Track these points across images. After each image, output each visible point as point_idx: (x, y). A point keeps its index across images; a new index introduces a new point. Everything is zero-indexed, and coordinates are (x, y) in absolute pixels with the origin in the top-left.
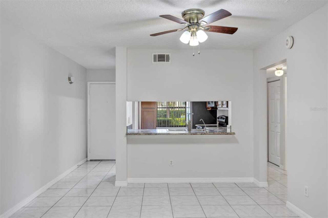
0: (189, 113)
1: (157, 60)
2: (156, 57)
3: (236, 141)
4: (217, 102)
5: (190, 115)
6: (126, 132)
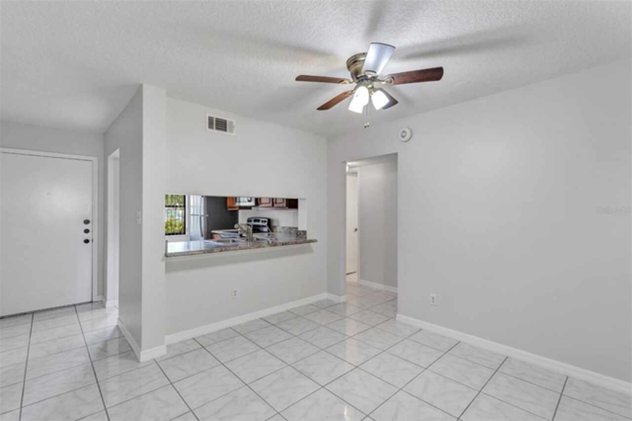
0: (202, 213)
1: (215, 126)
2: (213, 123)
5: (202, 218)
6: (164, 252)
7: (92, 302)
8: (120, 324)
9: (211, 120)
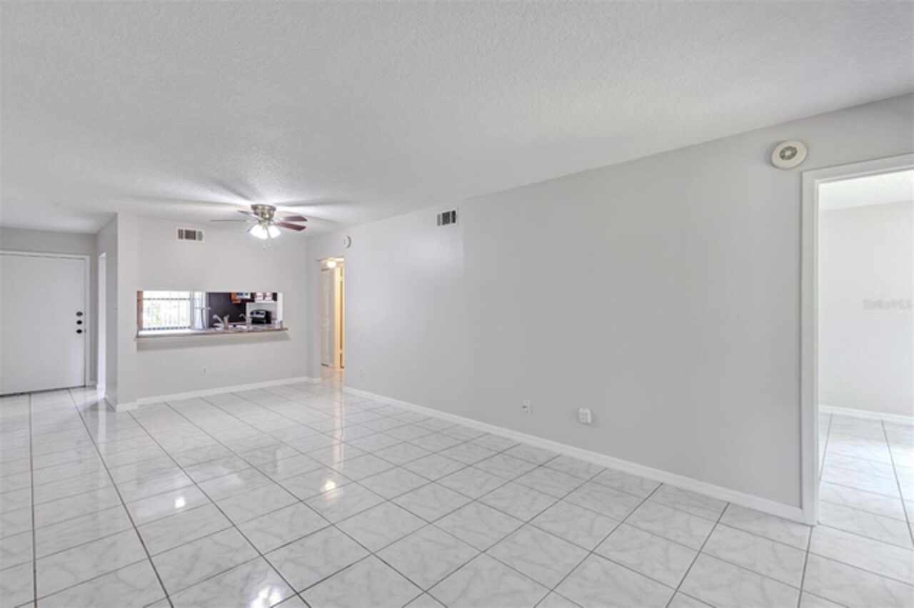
0: (204, 306)
1: (184, 236)
2: (182, 234)
3: (286, 338)
4: (255, 294)
5: (204, 311)
7: (84, 386)
8: (107, 397)
9: (180, 232)
